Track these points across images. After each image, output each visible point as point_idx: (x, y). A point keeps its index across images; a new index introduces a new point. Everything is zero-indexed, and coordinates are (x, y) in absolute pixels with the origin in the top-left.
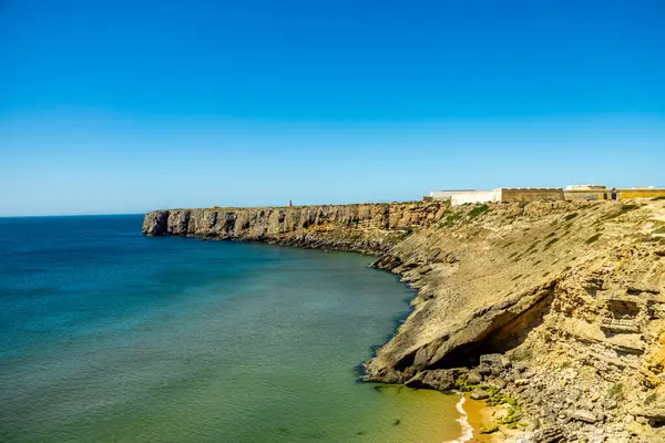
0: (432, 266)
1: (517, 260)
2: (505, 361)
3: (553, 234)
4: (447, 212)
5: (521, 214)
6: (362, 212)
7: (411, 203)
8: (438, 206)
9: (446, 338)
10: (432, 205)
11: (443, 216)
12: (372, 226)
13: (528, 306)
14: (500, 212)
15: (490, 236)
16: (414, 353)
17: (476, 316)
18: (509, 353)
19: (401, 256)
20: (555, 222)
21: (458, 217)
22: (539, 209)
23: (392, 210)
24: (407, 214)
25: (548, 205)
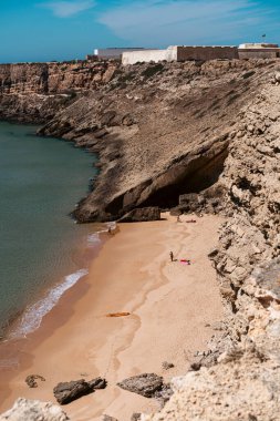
0: (109, 129)
1: (201, 116)
2: (200, 199)
3: (232, 92)
4: (117, 72)
5: (198, 73)
6: (15, 72)
7: (74, 63)
8: (106, 66)
9: (149, 182)
10: (99, 65)
11: (113, 77)
12: (28, 90)
13: (219, 151)
14: (177, 71)
15: (167, 97)
16: (122, 197)
17: (176, 161)
18: (203, 192)
19: (71, 121)
20: (233, 81)
21: (130, 77)
22: (216, 67)
23: (51, 70)
24: (69, 75)
25: (226, 63)
